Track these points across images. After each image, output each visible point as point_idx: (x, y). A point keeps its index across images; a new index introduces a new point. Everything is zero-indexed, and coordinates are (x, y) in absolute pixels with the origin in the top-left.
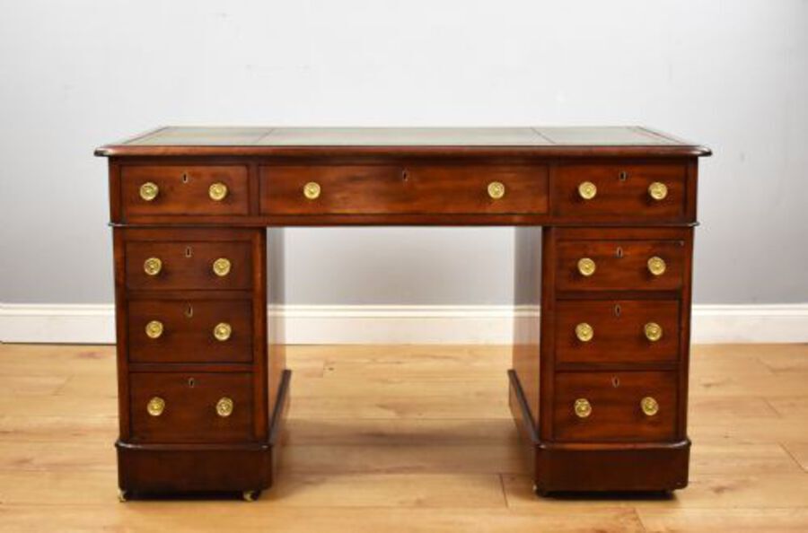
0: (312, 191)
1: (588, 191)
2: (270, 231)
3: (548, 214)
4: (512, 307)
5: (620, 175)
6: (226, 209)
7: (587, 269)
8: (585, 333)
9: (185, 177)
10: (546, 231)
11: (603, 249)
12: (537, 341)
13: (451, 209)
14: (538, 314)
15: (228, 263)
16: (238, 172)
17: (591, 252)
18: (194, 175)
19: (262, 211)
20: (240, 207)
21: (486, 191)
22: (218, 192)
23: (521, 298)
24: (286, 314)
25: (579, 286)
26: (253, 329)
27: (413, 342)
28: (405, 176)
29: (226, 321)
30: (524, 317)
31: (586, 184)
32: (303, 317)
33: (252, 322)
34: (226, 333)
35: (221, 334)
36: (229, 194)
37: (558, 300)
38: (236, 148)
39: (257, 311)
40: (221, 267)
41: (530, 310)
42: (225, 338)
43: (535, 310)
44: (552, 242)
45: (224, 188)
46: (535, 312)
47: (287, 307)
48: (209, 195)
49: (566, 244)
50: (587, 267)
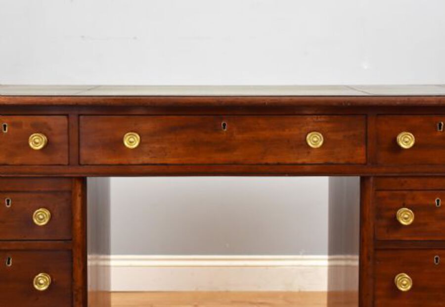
0: (132, 141)
1: (406, 141)
2: (90, 181)
3: (365, 164)
4: (327, 257)
5: (438, 125)
6: (45, 159)
7: (406, 219)
8: (404, 283)
9: (5, 126)
10: (363, 180)
11: (421, 198)
12: (355, 287)
13: (271, 159)
14: (356, 263)
15: (48, 213)
16: (58, 122)
17: (410, 202)
18: (13, 124)
19: (82, 162)
20: (61, 157)
21: (305, 140)
22: (37, 142)
23: (335, 248)
24: (112, 263)
25: (397, 236)
26: (72, 280)
27: (233, 289)
28: (224, 125)
29: (46, 271)
30: (340, 266)
31: (404, 133)
32: (131, 266)
33: (72, 272)
34: (46, 283)
35: (41, 284)
36: (48, 144)
37: (376, 250)
38: (56, 99)
39: (77, 262)
40: (41, 217)
41: (346, 260)
42: (43, 288)
43: (353, 260)
44: (370, 192)
45: (44, 138)
46: (354, 261)
47: (112, 257)
48: (28, 144)
49: (385, 193)
50: (406, 217)
